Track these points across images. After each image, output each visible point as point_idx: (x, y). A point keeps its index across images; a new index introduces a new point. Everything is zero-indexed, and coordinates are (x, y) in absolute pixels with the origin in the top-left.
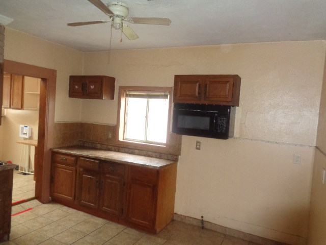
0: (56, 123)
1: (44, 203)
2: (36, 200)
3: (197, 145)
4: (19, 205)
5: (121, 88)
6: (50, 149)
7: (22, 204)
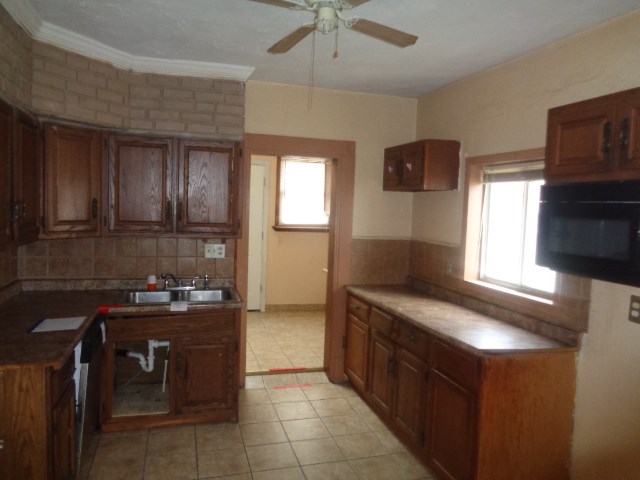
0: (355, 240)
1: (333, 382)
2: (323, 374)
3: (632, 309)
4: (294, 375)
5: (471, 161)
6: (345, 287)
7: (299, 375)
